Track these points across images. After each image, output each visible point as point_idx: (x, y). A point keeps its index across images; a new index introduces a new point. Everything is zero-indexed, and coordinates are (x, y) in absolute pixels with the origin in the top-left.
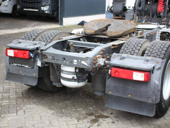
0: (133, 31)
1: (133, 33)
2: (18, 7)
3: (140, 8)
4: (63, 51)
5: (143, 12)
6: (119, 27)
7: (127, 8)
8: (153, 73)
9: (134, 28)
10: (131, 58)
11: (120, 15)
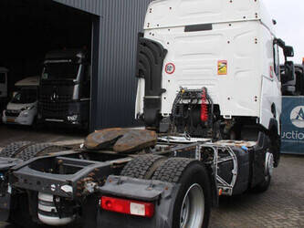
0: (152, 144)
2: (39, 117)
4: (48, 172)
6: (132, 140)
7: (163, 115)
8: (159, 204)
9: (152, 140)
10: (131, 182)
11: (154, 125)
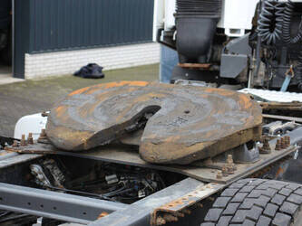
0: (250, 136)
1: (251, 144)
3: (274, 35)
5: (284, 50)
6: (191, 122)
7: (227, 33)
9: (248, 125)
11: (202, 59)
